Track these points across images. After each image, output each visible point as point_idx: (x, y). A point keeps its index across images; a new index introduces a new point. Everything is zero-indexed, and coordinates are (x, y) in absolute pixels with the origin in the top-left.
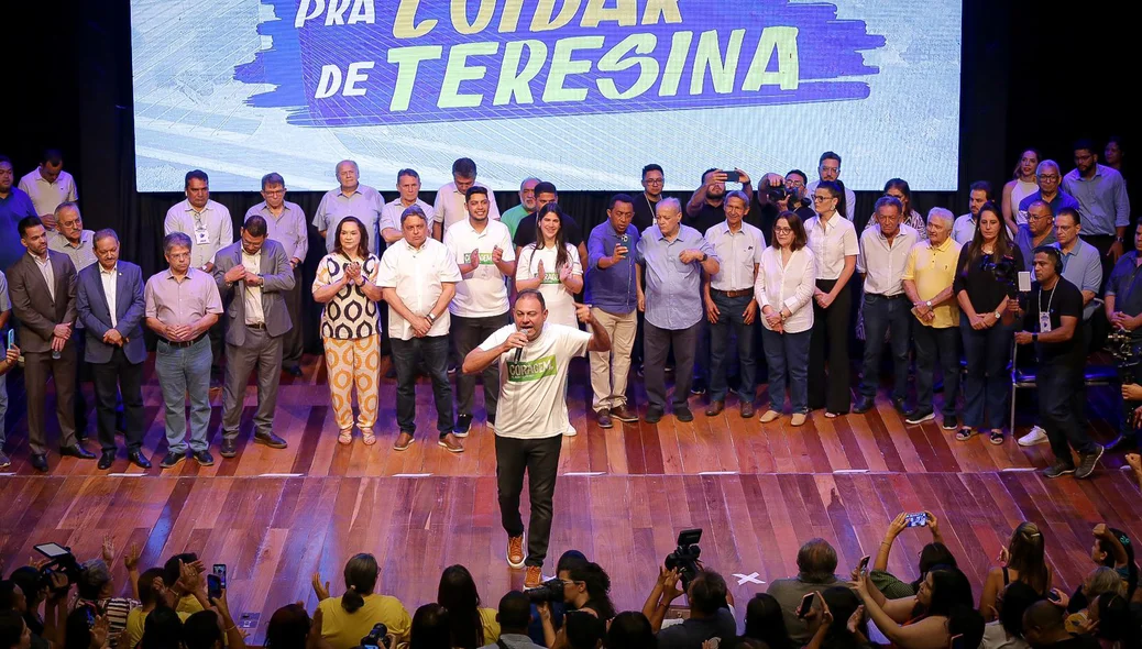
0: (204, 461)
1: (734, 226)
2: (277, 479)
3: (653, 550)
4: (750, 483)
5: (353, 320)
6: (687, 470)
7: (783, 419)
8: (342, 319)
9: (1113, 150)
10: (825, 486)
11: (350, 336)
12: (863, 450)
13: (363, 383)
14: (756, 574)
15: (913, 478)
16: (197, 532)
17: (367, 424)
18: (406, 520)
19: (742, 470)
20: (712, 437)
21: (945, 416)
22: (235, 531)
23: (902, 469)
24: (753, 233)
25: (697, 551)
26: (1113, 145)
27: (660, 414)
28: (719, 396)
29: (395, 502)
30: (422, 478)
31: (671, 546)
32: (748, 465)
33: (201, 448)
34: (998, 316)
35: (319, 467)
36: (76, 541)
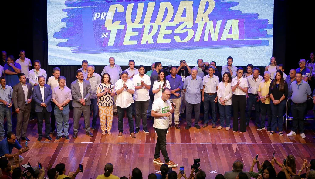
0: (67, 139)
1: (211, 76)
2: (86, 144)
3: (188, 164)
4: (214, 146)
5: (108, 101)
6: (197, 142)
7: (224, 128)
8: (105, 101)
9: (312, 55)
10: (235, 147)
11: (107, 106)
12: (245, 137)
13: (109, 118)
14: (215, 171)
15: (259, 145)
16: (64, 158)
17: (109, 130)
18: (121, 155)
19: (212, 142)
20: (204, 133)
21: (268, 128)
22: (74, 158)
23: (256, 142)
24: (216, 78)
25: (199, 165)
26: (312, 54)
27: (190, 127)
28: (207, 122)
29: (118, 150)
30: (125, 144)
31: (192, 163)
32: (214, 141)
33: (66, 135)
34: (281, 101)
35: (97, 140)
36: (31, 160)
